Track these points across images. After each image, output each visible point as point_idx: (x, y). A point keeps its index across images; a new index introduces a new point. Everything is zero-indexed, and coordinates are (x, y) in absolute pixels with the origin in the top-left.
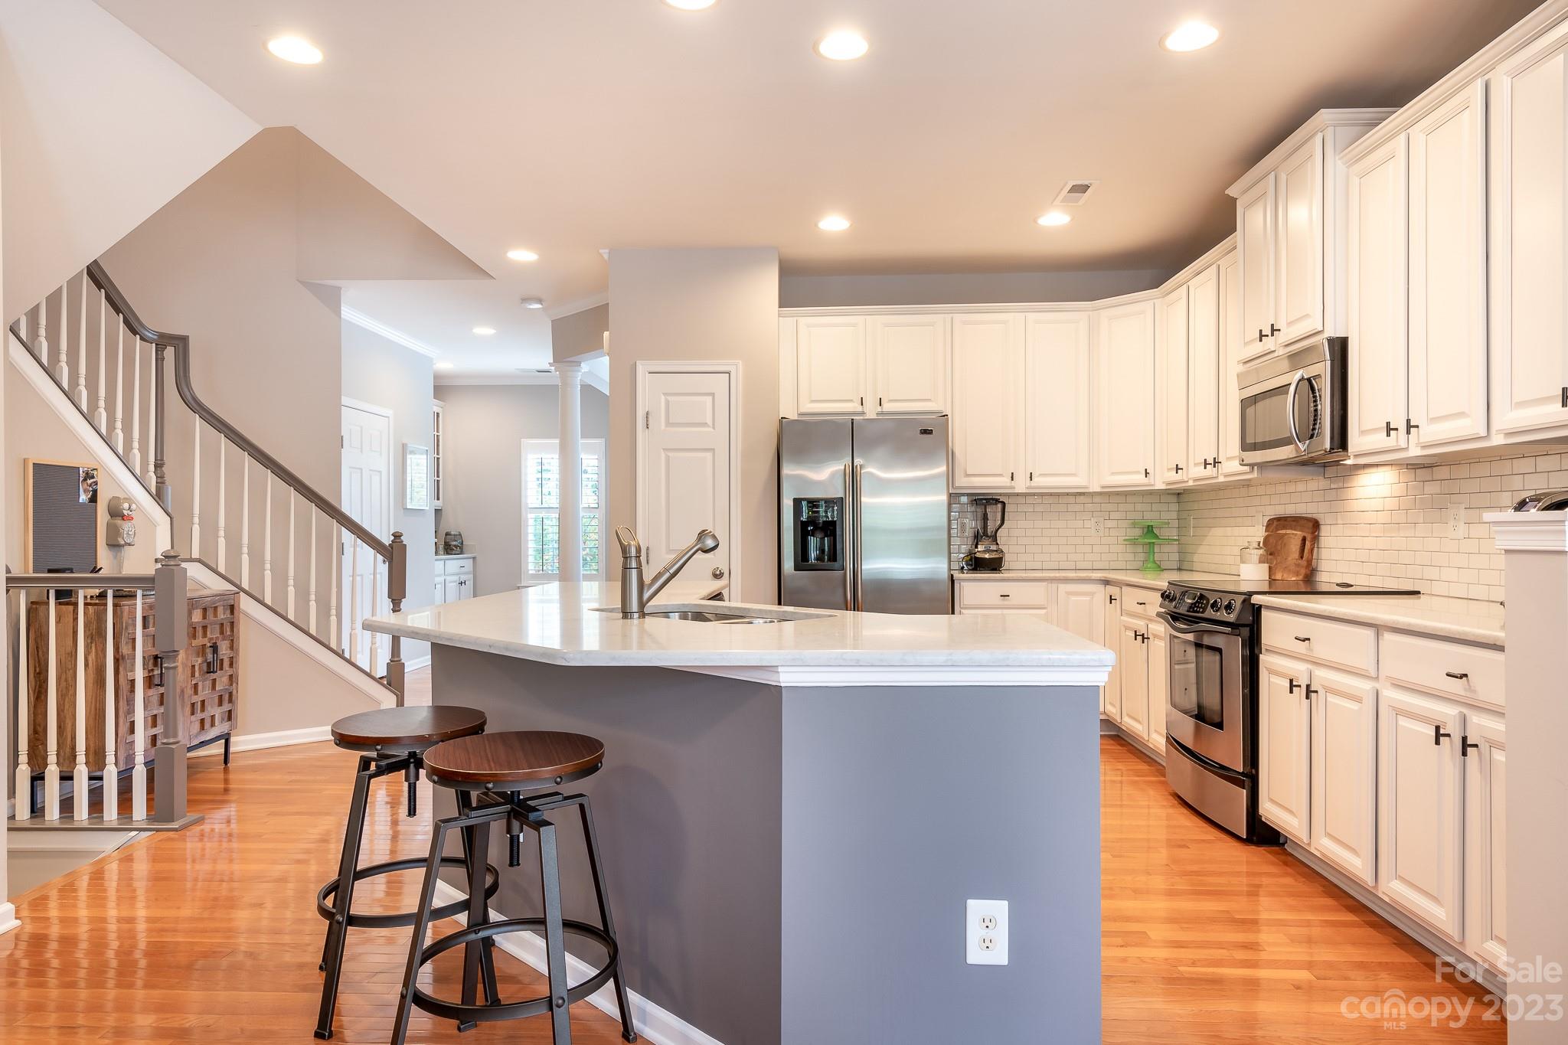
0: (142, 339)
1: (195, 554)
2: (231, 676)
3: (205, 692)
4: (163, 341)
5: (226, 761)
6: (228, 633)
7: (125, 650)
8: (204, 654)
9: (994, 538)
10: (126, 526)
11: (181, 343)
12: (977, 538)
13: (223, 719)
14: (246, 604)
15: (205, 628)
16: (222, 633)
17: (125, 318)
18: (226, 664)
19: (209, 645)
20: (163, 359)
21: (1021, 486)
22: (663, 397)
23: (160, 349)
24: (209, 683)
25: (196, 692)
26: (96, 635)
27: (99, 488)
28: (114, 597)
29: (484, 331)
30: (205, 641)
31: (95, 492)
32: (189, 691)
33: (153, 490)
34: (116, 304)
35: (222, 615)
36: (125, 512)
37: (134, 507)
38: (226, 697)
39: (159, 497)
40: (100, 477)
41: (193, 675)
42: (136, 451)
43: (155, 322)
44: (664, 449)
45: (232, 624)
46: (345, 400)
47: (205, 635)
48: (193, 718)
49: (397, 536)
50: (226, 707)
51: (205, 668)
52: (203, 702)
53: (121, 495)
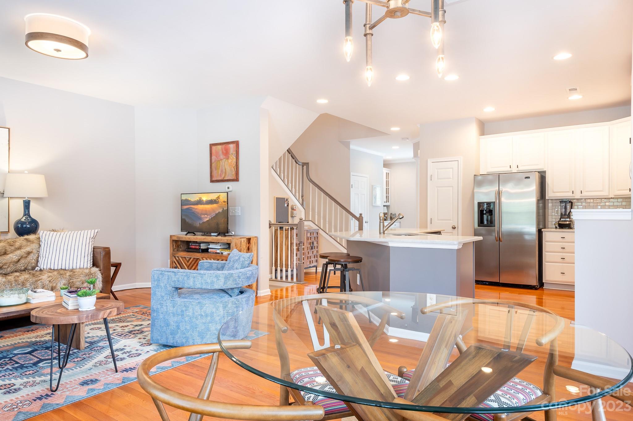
0: (299, 165)
1: (310, 219)
2: (317, 251)
3: (311, 254)
4: (304, 164)
5: (316, 273)
6: (316, 240)
7: (292, 242)
8: (310, 244)
9: (569, 216)
10: (295, 212)
11: (307, 164)
12: (562, 216)
13: (315, 262)
14: (321, 232)
15: (311, 238)
16: (315, 239)
17: (295, 160)
18: (316, 247)
19: (311, 242)
20: (303, 169)
21: (577, 195)
22: (436, 170)
23: (303, 166)
24: (312, 252)
25: (309, 254)
26: (287, 238)
27: (289, 202)
28: (290, 229)
29: (395, 147)
30: (311, 241)
31: (288, 203)
32: (307, 253)
33: (301, 203)
34: (293, 157)
35: (315, 235)
36: (294, 209)
37: (296, 207)
38: (316, 256)
39: (302, 205)
40: (289, 200)
41: (308, 249)
42: (297, 193)
43: (301, 160)
44: (437, 187)
45: (317, 237)
46: (352, 173)
47: (311, 240)
48: (308, 260)
49: (361, 215)
50: (316, 258)
51: (311, 248)
52: (310, 256)
53: (294, 205)
